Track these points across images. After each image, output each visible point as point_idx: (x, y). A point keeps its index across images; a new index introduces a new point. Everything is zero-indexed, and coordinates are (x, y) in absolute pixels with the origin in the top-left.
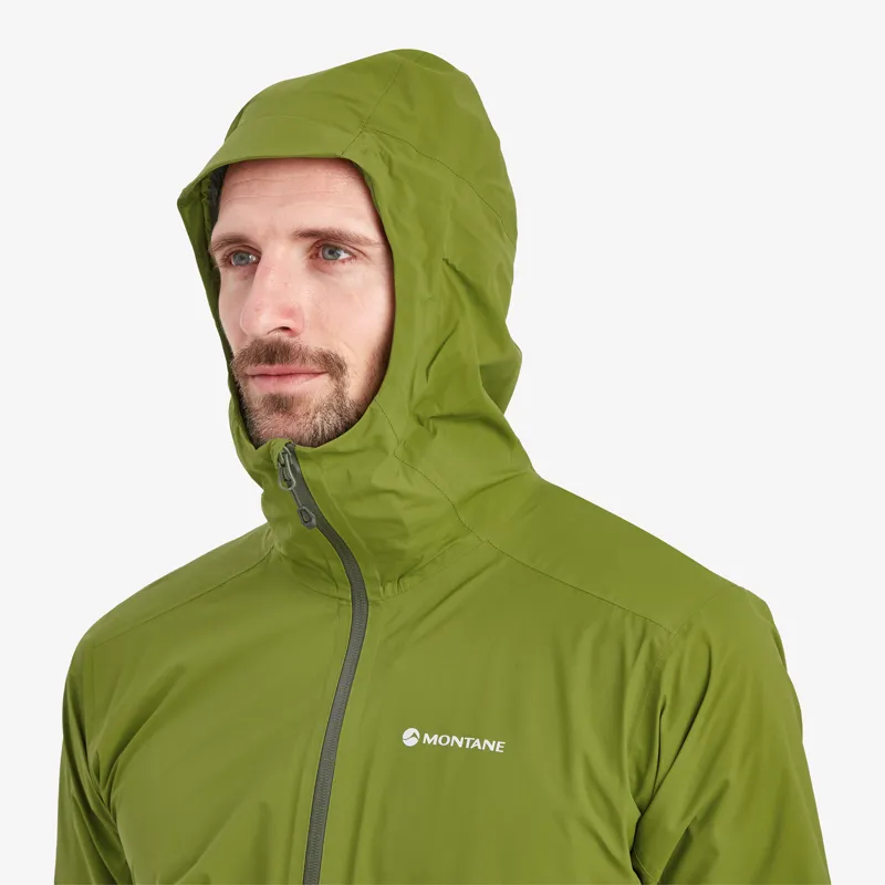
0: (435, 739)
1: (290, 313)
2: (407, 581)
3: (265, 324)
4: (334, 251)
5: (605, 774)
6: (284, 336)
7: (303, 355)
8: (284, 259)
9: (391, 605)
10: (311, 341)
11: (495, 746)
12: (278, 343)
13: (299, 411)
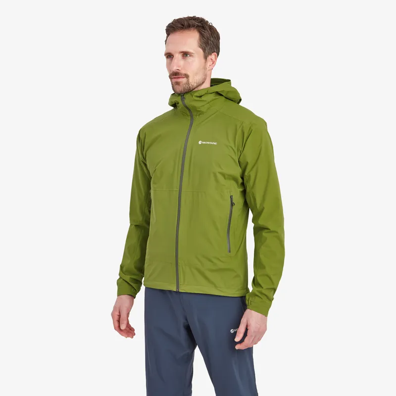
0: (205, 143)
1: (179, 67)
2: (200, 116)
3: (175, 68)
4: (187, 55)
5: (234, 148)
6: (178, 71)
7: (181, 74)
8: (178, 57)
9: (197, 120)
10: (183, 72)
11: (215, 143)
12: (177, 72)
13: (181, 84)
